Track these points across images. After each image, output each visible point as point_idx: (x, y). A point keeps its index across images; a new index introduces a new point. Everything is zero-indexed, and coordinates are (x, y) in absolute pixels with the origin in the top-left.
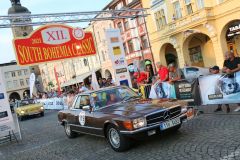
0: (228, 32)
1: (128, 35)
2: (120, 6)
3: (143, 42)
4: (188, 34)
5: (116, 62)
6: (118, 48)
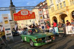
0: (73, 14)
1: (43, 14)
2: (41, 5)
3: (47, 16)
4: (61, 14)
5: (41, 21)
6: (42, 17)
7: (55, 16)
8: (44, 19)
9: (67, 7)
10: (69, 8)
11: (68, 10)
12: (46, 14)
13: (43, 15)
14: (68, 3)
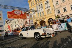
3: (30, 22)
7: (36, 22)
8: (27, 25)
9: (45, 16)
10: (46, 16)
11: (45, 18)
12: (29, 20)
13: (27, 21)
14: (46, 13)
